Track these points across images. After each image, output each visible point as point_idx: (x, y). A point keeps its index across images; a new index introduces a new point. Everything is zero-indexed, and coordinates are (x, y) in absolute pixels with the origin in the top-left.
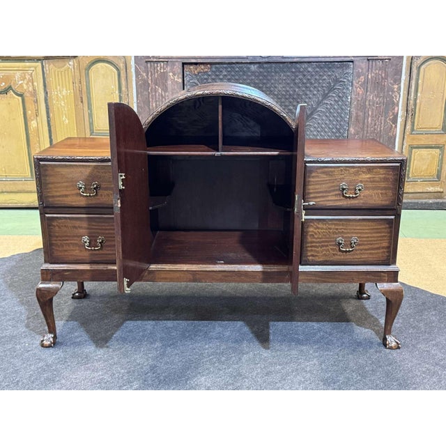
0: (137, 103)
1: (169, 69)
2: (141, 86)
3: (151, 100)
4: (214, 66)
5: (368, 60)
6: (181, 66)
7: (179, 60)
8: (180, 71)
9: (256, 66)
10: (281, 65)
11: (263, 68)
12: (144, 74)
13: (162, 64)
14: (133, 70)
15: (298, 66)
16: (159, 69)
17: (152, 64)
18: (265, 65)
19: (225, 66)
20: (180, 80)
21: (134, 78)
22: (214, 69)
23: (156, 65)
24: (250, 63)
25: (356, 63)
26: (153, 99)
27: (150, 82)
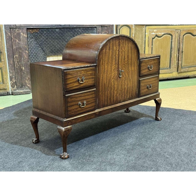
0: (7, 47)
1: (20, 31)
2: (8, 39)
3: (13, 45)
4: (40, 30)
5: (102, 27)
6: (26, 30)
7: (25, 27)
8: (26, 32)
9: (58, 29)
10: (69, 29)
11: (62, 30)
12: (9, 34)
13: (18, 29)
14: (4, 32)
15: (75, 29)
16: (16, 31)
17: (13, 29)
18: (62, 29)
19: (45, 29)
20: (26, 36)
21: (4, 36)
22: (40, 31)
23: (15, 29)
24: (56, 28)
25: (97, 28)
26: (14, 45)
27: (12, 37)
